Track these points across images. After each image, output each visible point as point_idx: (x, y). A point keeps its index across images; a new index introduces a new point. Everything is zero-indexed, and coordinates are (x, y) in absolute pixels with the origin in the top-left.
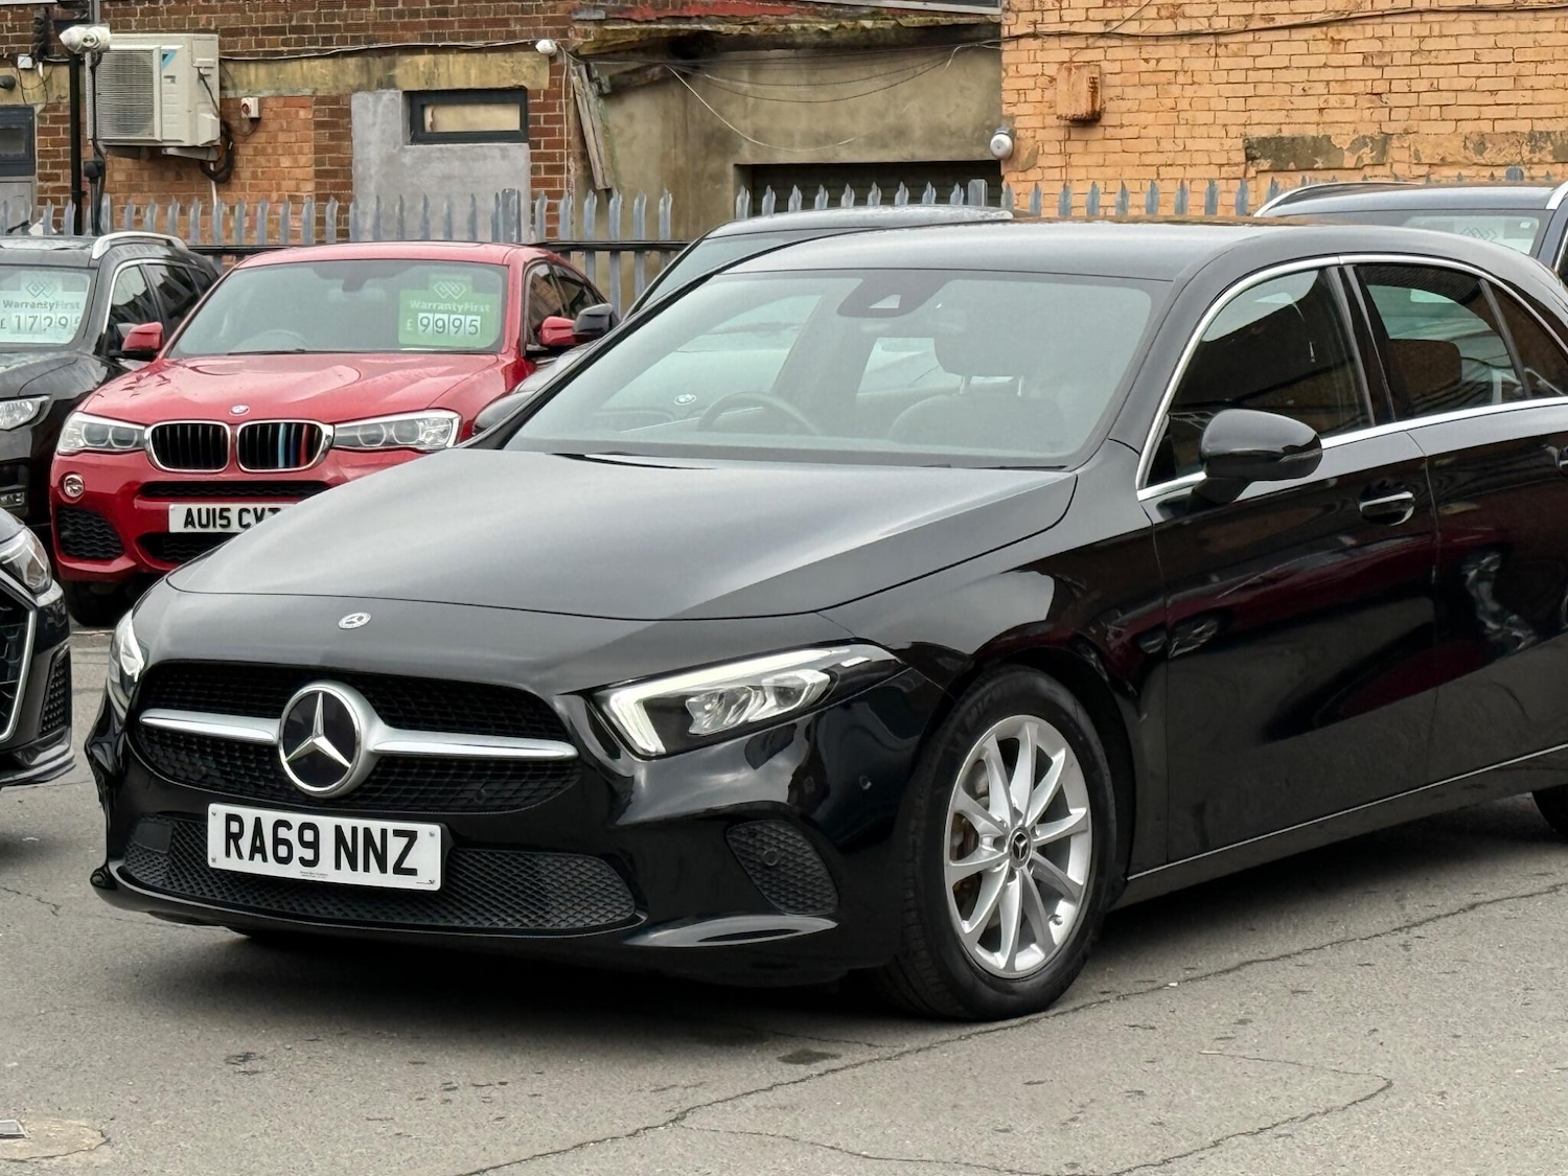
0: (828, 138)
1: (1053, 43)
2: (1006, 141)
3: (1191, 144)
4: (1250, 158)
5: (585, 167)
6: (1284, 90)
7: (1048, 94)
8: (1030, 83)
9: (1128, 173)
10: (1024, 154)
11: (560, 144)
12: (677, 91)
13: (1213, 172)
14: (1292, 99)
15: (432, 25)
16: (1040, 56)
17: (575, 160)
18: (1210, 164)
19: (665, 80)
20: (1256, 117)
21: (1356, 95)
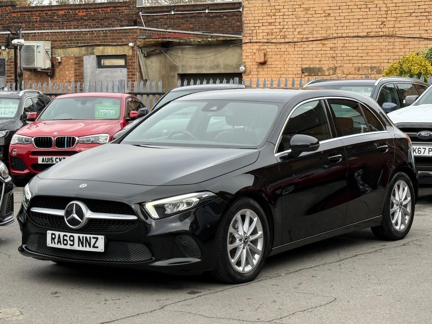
0: (200, 67)
1: (255, 44)
2: (244, 68)
3: (288, 69)
4: (303, 73)
5: (140, 74)
6: (311, 56)
7: (254, 57)
8: (249, 54)
9: (273, 76)
10: (248, 71)
11: (134, 69)
12: (163, 55)
13: (294, 76)
14: (313, 58)
15: (103, 39)
16: (252, 48)
17: (138, 72)
18: (293, 74)
19: (160, 53)
20: (304, 63)
21: (328, 57)
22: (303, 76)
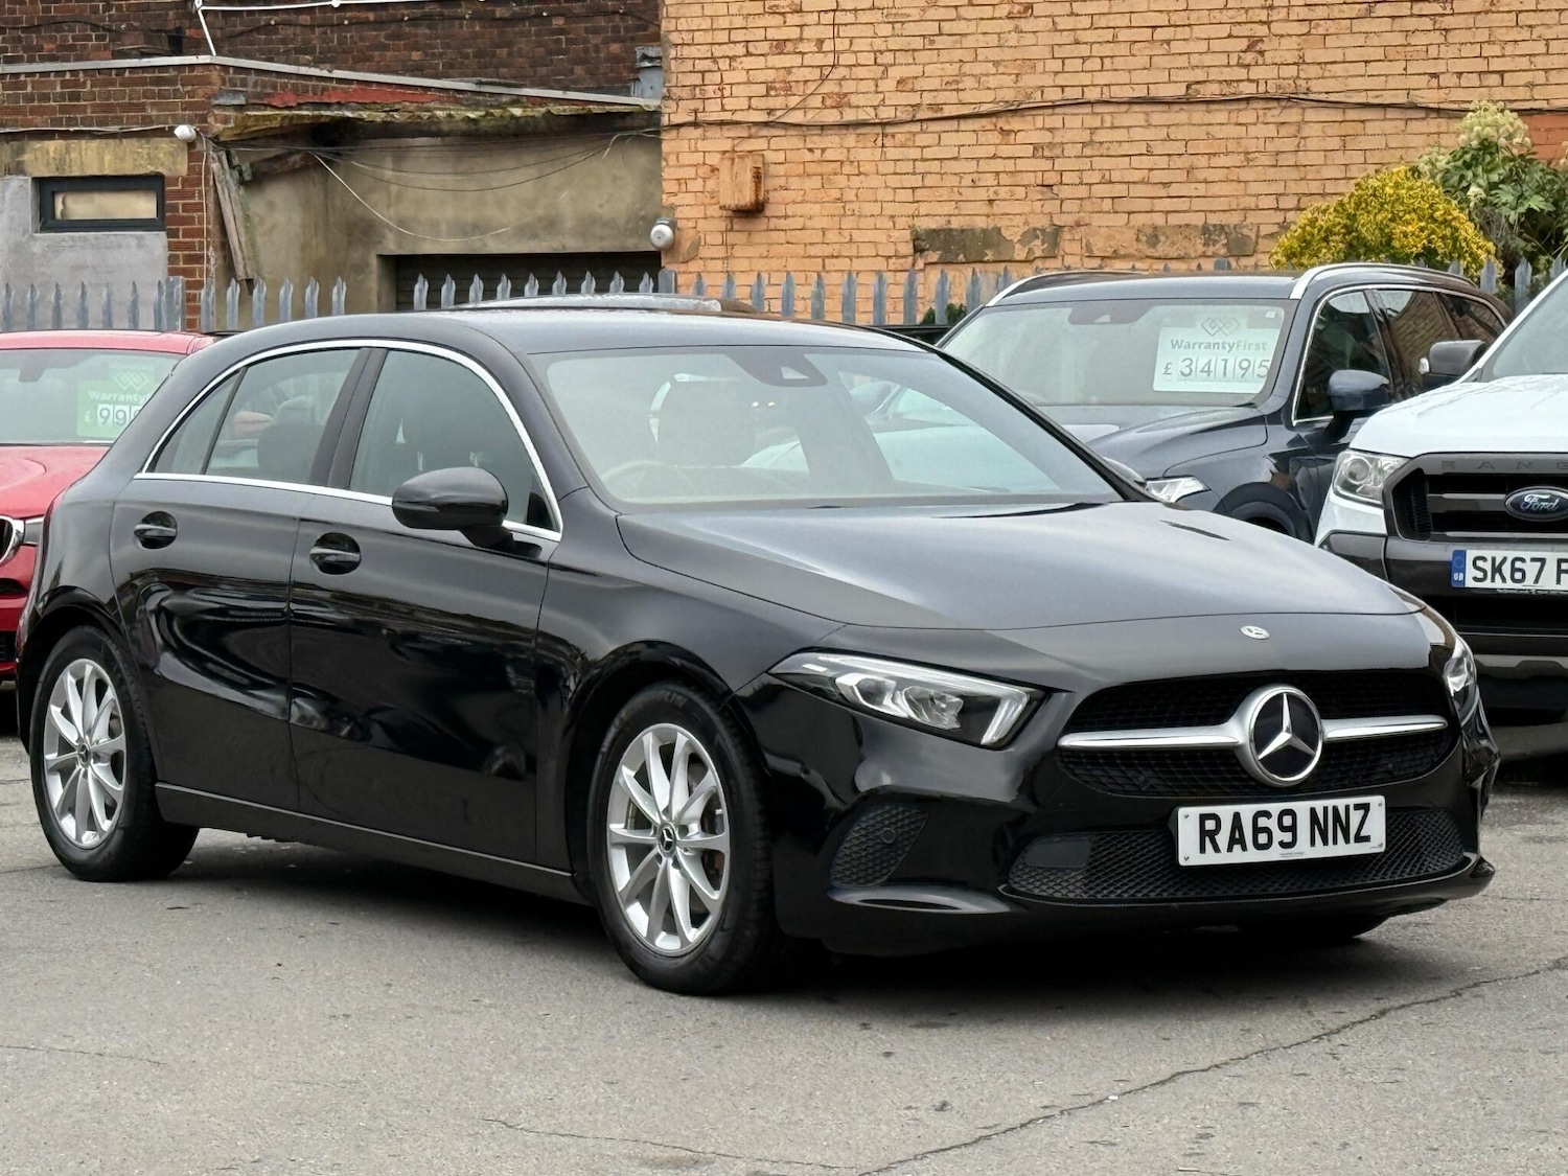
0: (477, 228)
1: (713, 132)
2: (667, 231)
3: (857, 235)
4: (918, 250)
5: (225, 257)
6: (954, 181)
7: (711, 185)
8: (691, 172)
9: (792, 264)
10: (686, 245)
11: (199, 233)
12: (315, 175)
13: (881, 264)
14: (962, 190)
15: (63, 109)
16: (701, 145)
17: (215, 249)
18: (877, 255)
19: (309, 167)
20: (924, 209)
21: (1025, 186)
22: (920, 264)
